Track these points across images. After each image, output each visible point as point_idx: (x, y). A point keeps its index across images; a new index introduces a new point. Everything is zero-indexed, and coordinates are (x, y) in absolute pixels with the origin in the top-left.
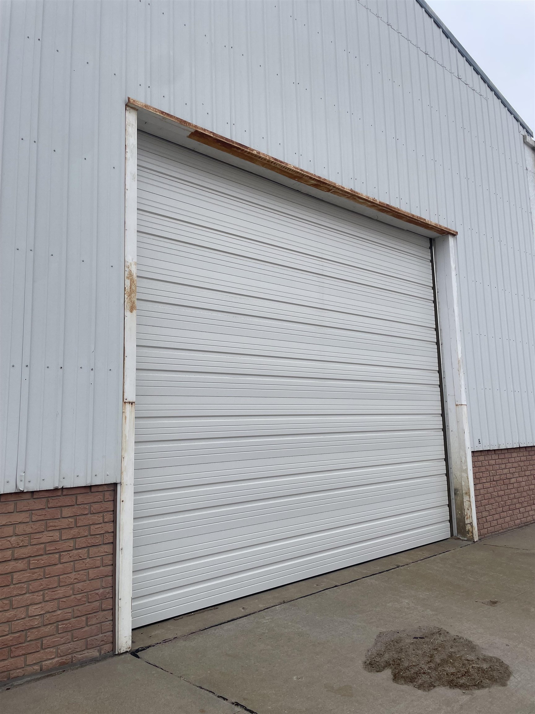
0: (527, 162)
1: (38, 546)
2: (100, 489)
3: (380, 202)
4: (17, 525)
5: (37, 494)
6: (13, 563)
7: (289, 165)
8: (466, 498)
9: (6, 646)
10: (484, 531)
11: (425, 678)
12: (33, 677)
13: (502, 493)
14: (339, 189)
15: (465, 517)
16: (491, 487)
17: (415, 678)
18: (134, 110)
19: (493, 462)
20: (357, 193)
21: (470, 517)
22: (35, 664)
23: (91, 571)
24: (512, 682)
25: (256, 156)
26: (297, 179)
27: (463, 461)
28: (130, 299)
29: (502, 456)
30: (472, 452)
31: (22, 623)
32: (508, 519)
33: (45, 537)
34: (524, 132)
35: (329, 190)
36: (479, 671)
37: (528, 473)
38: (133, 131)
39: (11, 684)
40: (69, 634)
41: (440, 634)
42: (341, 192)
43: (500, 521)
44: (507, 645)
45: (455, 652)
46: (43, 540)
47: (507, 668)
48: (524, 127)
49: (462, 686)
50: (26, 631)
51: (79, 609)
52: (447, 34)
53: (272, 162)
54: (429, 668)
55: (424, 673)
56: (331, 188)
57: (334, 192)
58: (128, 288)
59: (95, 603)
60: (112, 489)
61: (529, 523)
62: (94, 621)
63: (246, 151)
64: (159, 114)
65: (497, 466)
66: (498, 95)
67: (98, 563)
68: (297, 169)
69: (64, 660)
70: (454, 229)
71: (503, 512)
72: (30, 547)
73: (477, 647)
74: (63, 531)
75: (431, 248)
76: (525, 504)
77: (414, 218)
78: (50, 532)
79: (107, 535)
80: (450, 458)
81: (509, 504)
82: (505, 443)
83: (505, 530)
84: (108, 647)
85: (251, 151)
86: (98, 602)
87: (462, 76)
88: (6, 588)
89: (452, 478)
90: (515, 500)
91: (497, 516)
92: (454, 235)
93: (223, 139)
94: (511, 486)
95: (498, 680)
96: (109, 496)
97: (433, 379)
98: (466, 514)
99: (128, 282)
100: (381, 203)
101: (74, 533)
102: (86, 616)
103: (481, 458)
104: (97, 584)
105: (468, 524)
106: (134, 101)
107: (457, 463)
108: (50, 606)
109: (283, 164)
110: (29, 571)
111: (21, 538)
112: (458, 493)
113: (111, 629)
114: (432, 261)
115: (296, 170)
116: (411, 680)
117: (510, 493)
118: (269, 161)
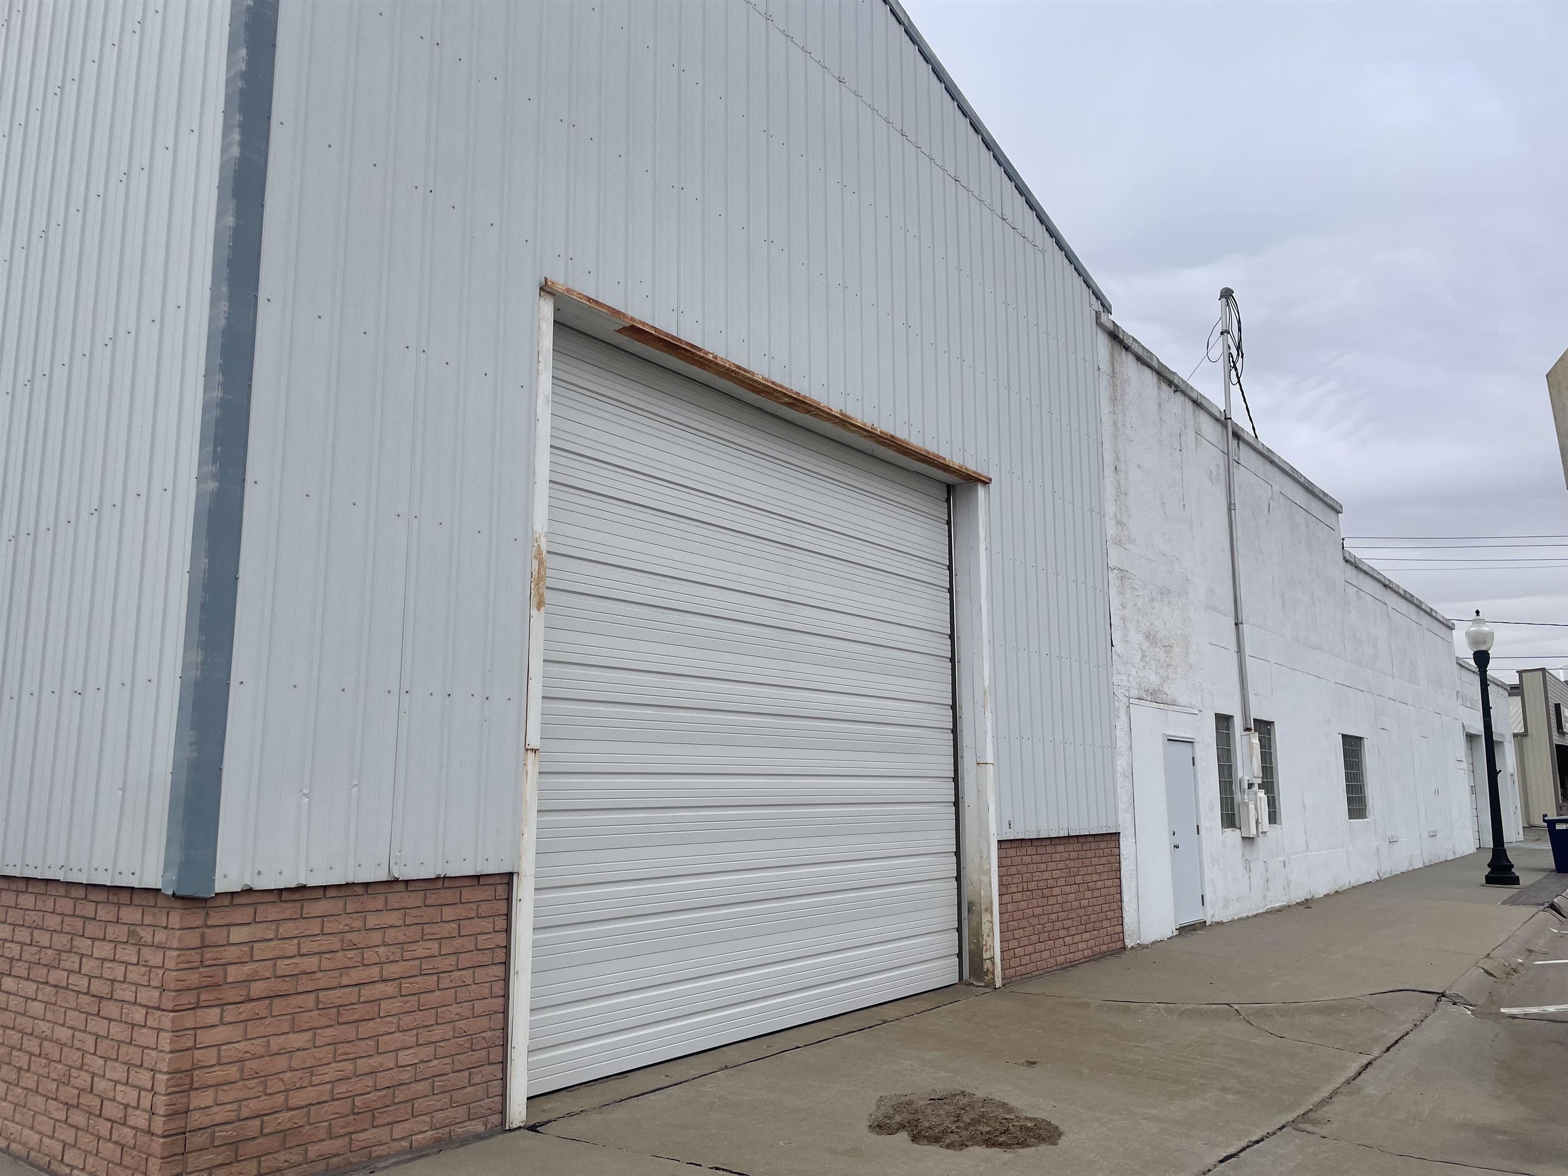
0: (1100, 356)
1: (412, 963)
2: (491, 881)
3: (881, 432)
4: (386, 930)
5: (413, 884)
6: (380, 986)
7: (757, 376)
8: (985, 918)
9: (368, 1109)
10: (1011, 972)
11: (953, 1137)
12: (401, 1158)
13: (1038, 911)
14: (824, 411)
15: (982, 948)
16: (1023, 901)
17: (942, 1138)
18: (550, 296)
19: (1027, 859)
20: (849, 418)
21: (990, 949)
22: (403, 1138)
23: (477, 1004)
24: (1063, 1141)
25: (711, 361)
26: (763, 395)
27: (984, 857)
28: (538, 589)
29: (1041, 850)
30: (998, 841)
31: (389, 1075)
32: (1046, 954)
33: (420, 950)
34: (1097, 306)
35: (808, 412)
36: (1021, 1129)
37: (1079, 879)
38: (548, 328)
39: (373, 1166)
40: (448, 1095)
41: (965, 1095)
42: (825, 415)
43: (1035, 957)
44: (1054, 1107)
45: (987, 1112)
46: (418, 954)
47: (1056, 1128)
48: (1097, 298)
49: (1000, 1145)
50: (393, 1088)
51: (461, 1060)
52: (989, 144)
53: (733, 371)
54: (957, 1127)
55: (952, 1132)
56: (813, 409)
57: (816, 415)
58: (535, 573)
59: (480, 1052)
60: (506, 881)
61: (1078, 962)
62: (477, 1079)
63: (698, 355)
64: (584, 302)
65: (1034, 866)
66: (1061, 244)
67: (486, 992)
68: (767, 381)
69: (440, 1135)
70: (985, 473)
71: (1040, 942)
72: (402, 963)
73: (1015, 1109)
74: (443, 941)
75: (948, 501)
76: (1073, 931)
77: (930, 456)
78: (427, 943)
79: (498, 950)
80: (963, 851)
81: (1049, 929)
82: (1048, 828)
83: (1041, 972)
84: (495, 1119)
85: (705, 356)
86: (485, 1050)
87: (1008, 215)
88: (371, 1023)
89: (965, 884)
90: (1058, 924)
91: (1030, 949)
92: (986, 482)
93: (668, 337)
94: (1052, 901)
95: (1046, 1139)
96: (501, 891)
97: (942, 718)
98: (984, 943)
99: (536, 563)
100: (883, 433)
101: (456, 945)
102: (470, 1070)
103: (1011, 852)
104: (484, 1023)
105: (988, 959)
106: (553, 283)
107: (975, 859)
108: (425, 1053)
109: (748, 375)
110: (400, 998)
111: (392, 949)
112: (974, 908)
113: (500, 1093)
114: (949, 523)
115: (766, 383)
116: (936, 1140)
117: (1050, 911)
118: (728, 369)
